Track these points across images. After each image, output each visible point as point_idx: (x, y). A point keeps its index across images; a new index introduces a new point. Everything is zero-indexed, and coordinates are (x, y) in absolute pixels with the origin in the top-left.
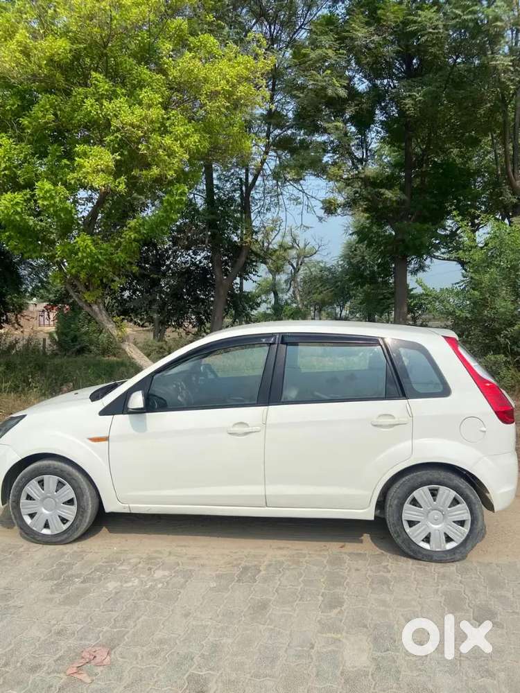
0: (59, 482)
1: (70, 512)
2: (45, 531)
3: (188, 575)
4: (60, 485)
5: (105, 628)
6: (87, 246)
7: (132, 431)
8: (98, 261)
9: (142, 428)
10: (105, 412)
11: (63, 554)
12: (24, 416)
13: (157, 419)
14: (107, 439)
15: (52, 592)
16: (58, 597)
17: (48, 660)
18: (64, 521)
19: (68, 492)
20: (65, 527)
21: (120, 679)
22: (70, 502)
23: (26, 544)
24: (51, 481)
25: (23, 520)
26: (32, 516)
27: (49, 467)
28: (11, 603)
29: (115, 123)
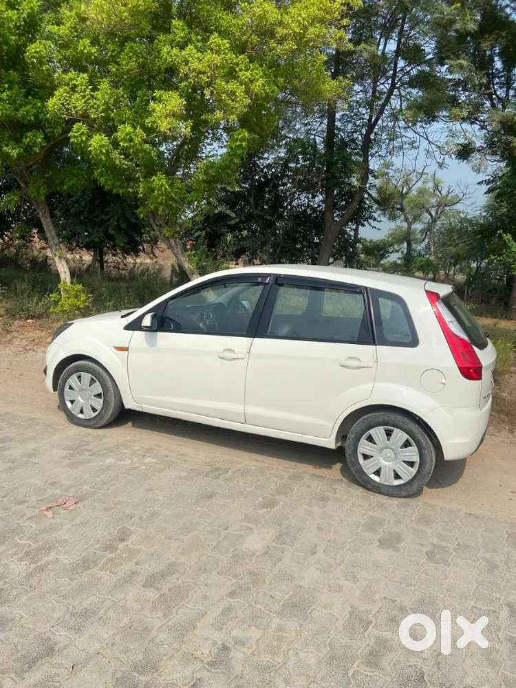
0: (92, 379)
1: (99, 404)
2: (81, 416)
3: (169, 465)
4: (92, 381)
5: (86, 487)
6: (162, 185)
7: (145, 345)
8: (172, 199)
9: (153, 344)
10: (128, 328)
11: (87, 436)
12: (72, 324)
13: (166, 338)
14: (127, 349)
15: (65, 458)
16: (66, 461)
17: (33, 499)
18: (94, 410)
19: (98, 388)
20: (94, 415)
21: (73, 520)
22: (99, 396)
23: (68, 424)
24: (87, 377)
25: (65, 404)
26: (72, 402)
27: (85, 366)
28: (32, 460)
29: (183, 70)
